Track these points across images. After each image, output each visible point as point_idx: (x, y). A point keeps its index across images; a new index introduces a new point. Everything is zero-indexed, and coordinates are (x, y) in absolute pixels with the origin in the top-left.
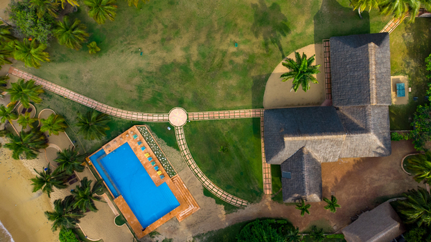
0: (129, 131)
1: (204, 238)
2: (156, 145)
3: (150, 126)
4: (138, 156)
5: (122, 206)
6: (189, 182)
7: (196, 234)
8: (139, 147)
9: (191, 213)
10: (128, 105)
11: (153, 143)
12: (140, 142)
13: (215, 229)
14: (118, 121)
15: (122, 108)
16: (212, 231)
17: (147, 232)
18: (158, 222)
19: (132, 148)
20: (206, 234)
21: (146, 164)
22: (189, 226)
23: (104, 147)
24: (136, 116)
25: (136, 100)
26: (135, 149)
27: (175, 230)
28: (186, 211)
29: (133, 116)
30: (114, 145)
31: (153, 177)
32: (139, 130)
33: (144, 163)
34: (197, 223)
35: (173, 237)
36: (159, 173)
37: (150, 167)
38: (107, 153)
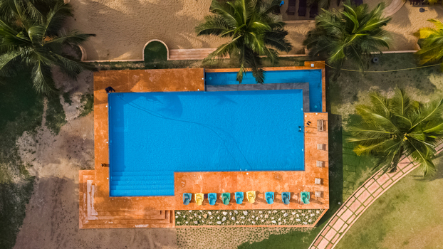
0: (326, 189)
1: (18, 199)
2: (258, 222)
3: (305, 234)
4: (261, 175)
5: (181, 79)
6: (146, 239)
7: (36, 188)
8: (278, 188)
9: (81, 204)
10: (380, 217)
11: (269, 219)
12: (287, 197)
13: (22, 231)
14: (358, 176)
15: (380, 201)
16: (21, 223)
17: (100, 95)
18: (104, 132)
19: (285, 174)
20: (23, 207)
21: (235, 181)
22: (60, 184)
23: (325, 116)
24: (345, 217)
25: (381, 239)
26: (279, 179)
27: (69, 151)
28: (92, 200)
29: (349, 213)
30: (317, 141)
31: (200, 178)
32: (314, 211)
33: (240, 178)
34: (57, 202)
35: (60, 139)
36: (199, 197)
37: (223, 184)
38: (309, 116)
